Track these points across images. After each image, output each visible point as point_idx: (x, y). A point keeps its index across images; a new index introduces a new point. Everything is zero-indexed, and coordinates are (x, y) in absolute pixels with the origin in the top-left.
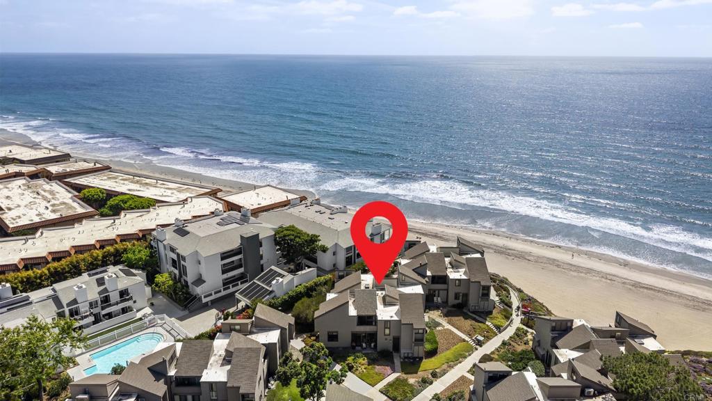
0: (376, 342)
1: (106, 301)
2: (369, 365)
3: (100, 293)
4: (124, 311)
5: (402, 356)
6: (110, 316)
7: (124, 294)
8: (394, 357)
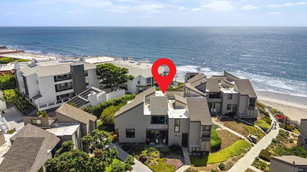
0: (167, 138)
2: (161, 158)
5: (191, 150)
8: (183, 151)
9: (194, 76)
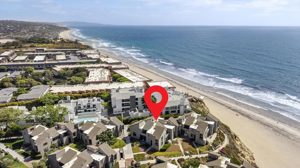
1: (89, 106)
2: (138, 147)
3: (87, 104)
4: (94, 111)
5: (152, 148)
6: (90, 111)
7: (94, 106)
9: (190, 112)
